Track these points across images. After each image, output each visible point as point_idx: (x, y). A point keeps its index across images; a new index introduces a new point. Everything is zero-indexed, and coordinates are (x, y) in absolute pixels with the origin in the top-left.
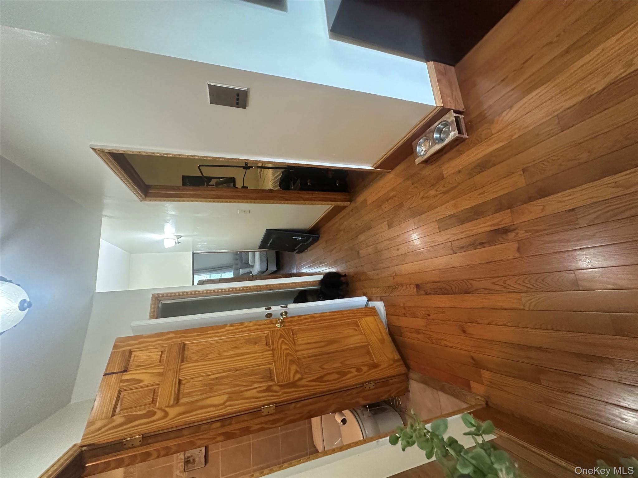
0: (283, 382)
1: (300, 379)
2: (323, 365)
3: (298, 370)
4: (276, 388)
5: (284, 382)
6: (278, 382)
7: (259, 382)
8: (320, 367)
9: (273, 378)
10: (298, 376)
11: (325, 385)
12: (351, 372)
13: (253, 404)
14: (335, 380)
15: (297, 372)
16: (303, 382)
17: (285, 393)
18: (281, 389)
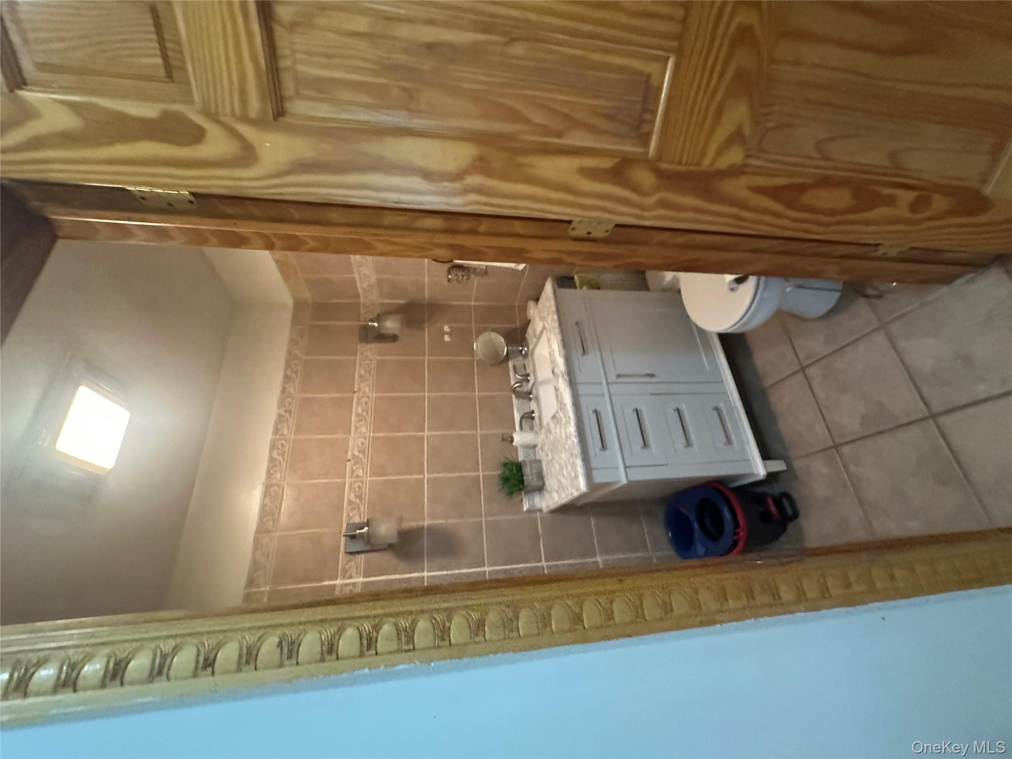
0: (673, 162)
1: (735, 172)
2: (831, 139)
3: (747, 130)
4: (644, 177)
5: (680, 163)
6: (659, 157)
7: (591, 129)
8: (818, 145)
9: (645, 128)
10: (735, 156)
11: (795, 220)
12: (891, 201)
13: (555, 209)
14: (832, 212)
15: (737, 137)
16: (738, 187)
17: (664, 204)
18: (657, 189)
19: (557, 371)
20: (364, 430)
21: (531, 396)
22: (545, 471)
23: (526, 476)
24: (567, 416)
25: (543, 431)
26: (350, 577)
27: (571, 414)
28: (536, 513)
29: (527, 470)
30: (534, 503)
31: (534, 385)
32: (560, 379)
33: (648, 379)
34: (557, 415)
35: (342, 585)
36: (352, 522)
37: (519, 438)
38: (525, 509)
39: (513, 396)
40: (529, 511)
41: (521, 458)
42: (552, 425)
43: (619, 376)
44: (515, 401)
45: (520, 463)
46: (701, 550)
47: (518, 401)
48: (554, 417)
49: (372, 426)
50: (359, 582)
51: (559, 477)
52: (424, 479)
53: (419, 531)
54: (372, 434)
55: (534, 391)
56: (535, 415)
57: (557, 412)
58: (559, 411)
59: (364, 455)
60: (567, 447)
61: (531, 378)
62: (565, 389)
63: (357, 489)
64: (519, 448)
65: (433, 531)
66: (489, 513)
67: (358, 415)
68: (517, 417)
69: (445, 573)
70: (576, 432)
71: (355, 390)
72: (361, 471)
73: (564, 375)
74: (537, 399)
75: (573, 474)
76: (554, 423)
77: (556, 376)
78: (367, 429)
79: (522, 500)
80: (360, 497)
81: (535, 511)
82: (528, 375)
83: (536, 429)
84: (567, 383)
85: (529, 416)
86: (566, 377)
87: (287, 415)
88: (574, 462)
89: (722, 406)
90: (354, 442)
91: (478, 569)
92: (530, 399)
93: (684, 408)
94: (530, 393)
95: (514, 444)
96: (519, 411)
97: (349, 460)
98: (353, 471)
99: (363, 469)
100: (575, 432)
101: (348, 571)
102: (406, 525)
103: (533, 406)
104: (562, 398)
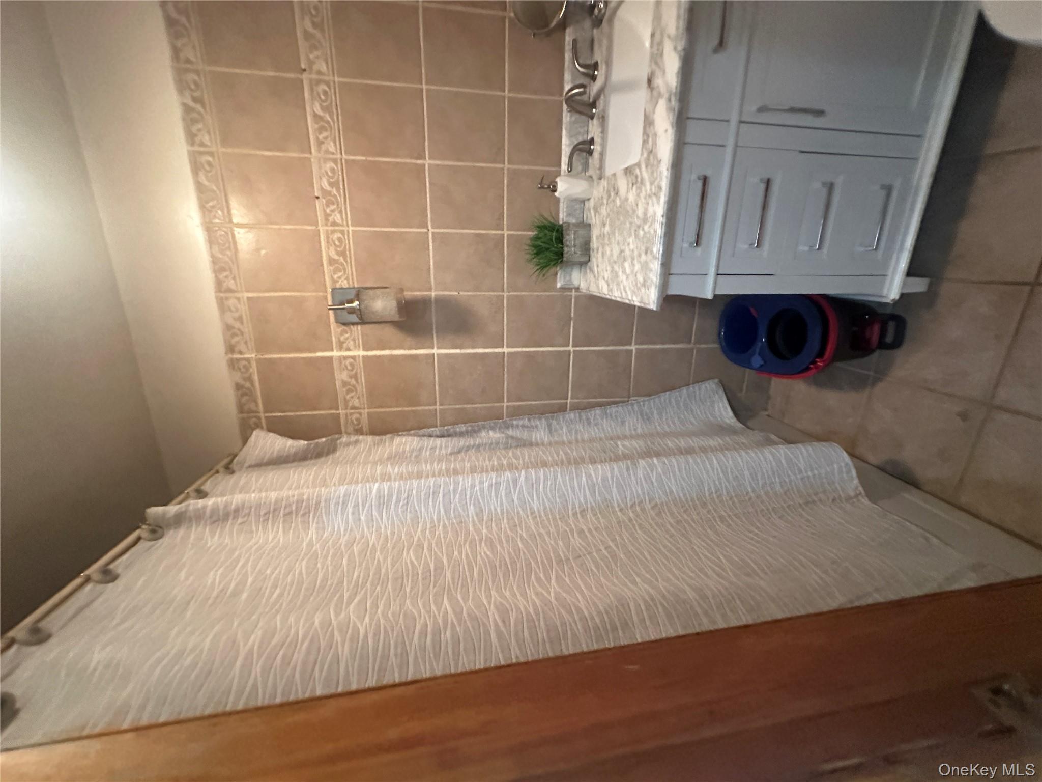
19: (659, 82)
20: (332, 148)
21: (594, 111)
22: (594, 244)
23: (567, 246)
24: (656, 183)
25: (604, 183)
26: (348, 349)
27: (665, 184)
28: (572, 292)
29: (570, 238)
30: (570, 280)
31: (601, 91)
32: (662, 105)
33: (809, 120)
34: (637, 171)
35: (340, 357)
36: (338, 286)
37: (565, 187)
38: (559, 285)
39: (565, 107)
40: (563, 289)
41: (562, 217)
42: (622, 184)
43: (762, 109)
44: (566, 117)
45: (561, 226)
46: (757, 361)
47: (571, 117)
48: (628, 171)
49: (342, 140)
50: (359, 356)
51: (616, 268)
52: (427, 233)
53: (425, 303)
54: (344, 156)
55: (601, 103)
56: (596, 148)
57: (638, 165)
58: (643, 166)
59: (338, 190)
60: (641, 233)
61: (600, 74)
62: (666, 131)
63: (337, 243)
64: (562, 200)
65: (443, 303)
66: (512, 288)
67: (315, 116)
68: (566, 150)
69: (458, 351)
70: (665, 217)
71: (303, 66)
72: (338, 216)
73: (673, 99)
74: (603, 119)
75: (640, 278)
76: (628, 182)
77: (655, 93)
78: (335, 145)
79: (556, 274)
80: (343, 254)
81: (570, 289)
82: (595, 66)
83: (591, 172)
84: (672, 117)
85: (584, 148)
86: (674, 103)
87: (198, 107)
88: (646, 262)
89: (897, 184)
90: (320, 168)
91: (496, 350)
92: (592, 117)
93: (839, 181)
94: (593, 105)
95: (556, 194)
96: (570, 137)
97: (317, 198)
98: (327, 216)
99: (341, 212)
100: (663, 216)
101: (343, 343)
102: (408, 294)
103: (594, 129)
104: (655, 143)
